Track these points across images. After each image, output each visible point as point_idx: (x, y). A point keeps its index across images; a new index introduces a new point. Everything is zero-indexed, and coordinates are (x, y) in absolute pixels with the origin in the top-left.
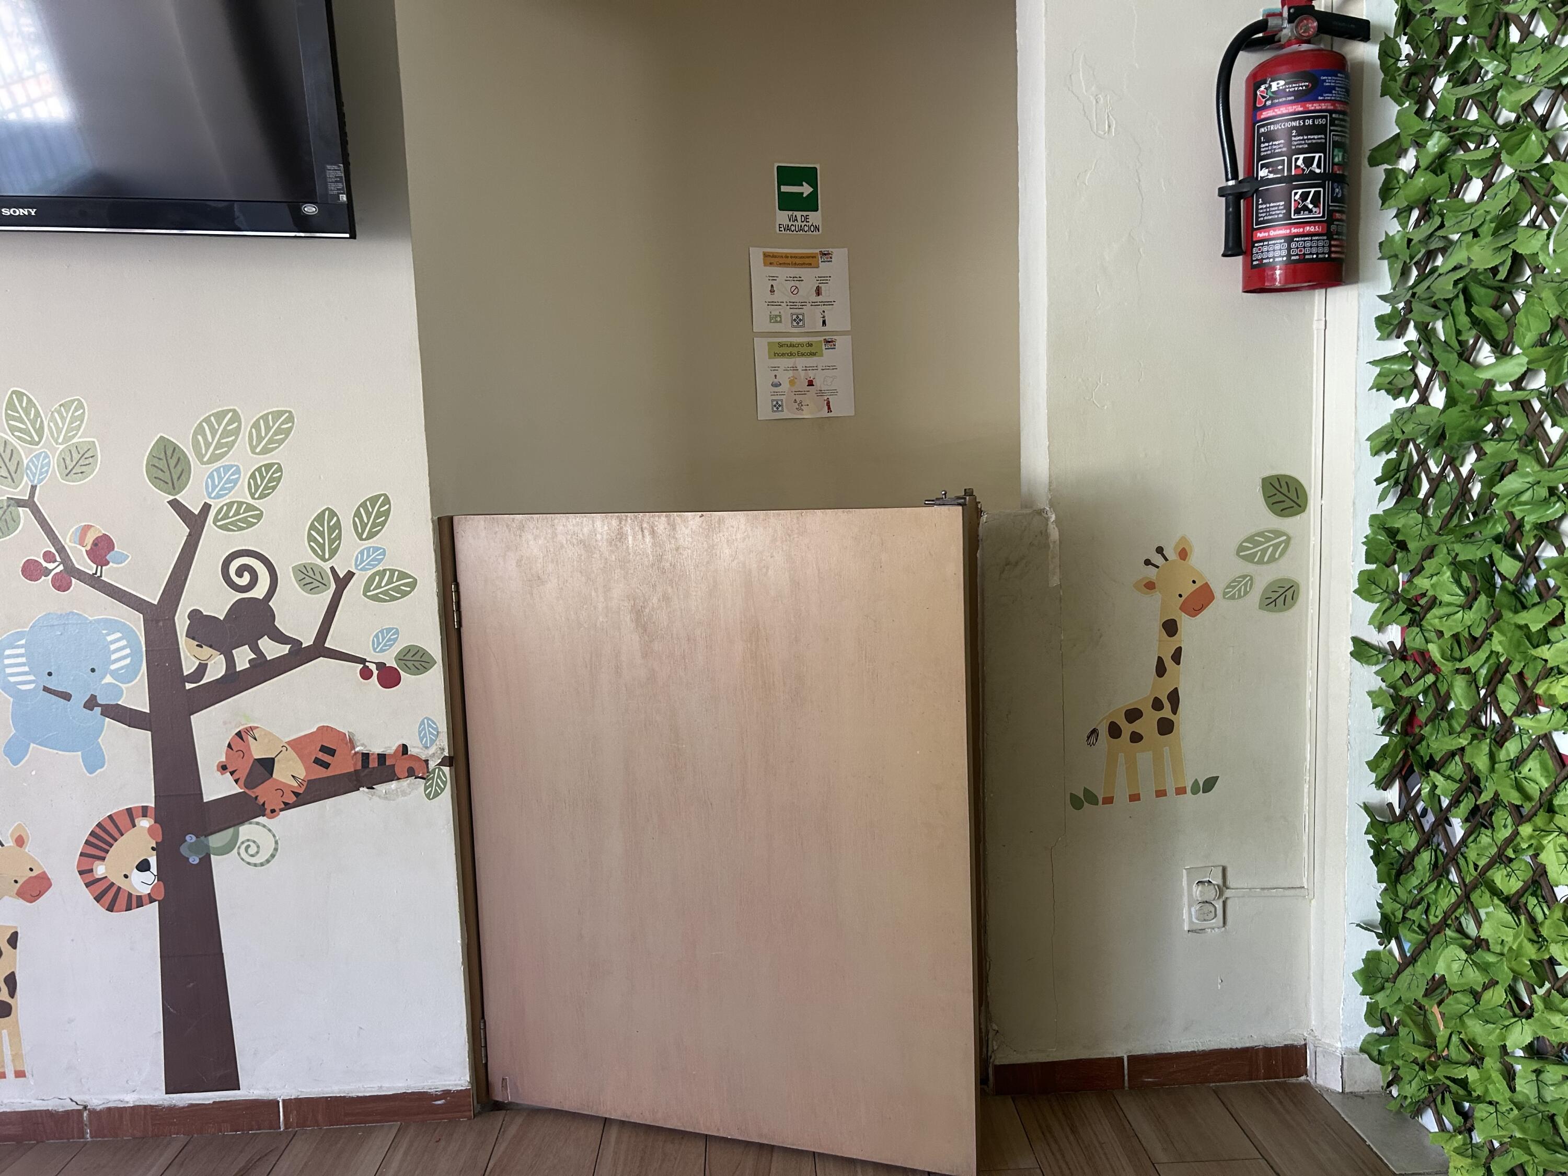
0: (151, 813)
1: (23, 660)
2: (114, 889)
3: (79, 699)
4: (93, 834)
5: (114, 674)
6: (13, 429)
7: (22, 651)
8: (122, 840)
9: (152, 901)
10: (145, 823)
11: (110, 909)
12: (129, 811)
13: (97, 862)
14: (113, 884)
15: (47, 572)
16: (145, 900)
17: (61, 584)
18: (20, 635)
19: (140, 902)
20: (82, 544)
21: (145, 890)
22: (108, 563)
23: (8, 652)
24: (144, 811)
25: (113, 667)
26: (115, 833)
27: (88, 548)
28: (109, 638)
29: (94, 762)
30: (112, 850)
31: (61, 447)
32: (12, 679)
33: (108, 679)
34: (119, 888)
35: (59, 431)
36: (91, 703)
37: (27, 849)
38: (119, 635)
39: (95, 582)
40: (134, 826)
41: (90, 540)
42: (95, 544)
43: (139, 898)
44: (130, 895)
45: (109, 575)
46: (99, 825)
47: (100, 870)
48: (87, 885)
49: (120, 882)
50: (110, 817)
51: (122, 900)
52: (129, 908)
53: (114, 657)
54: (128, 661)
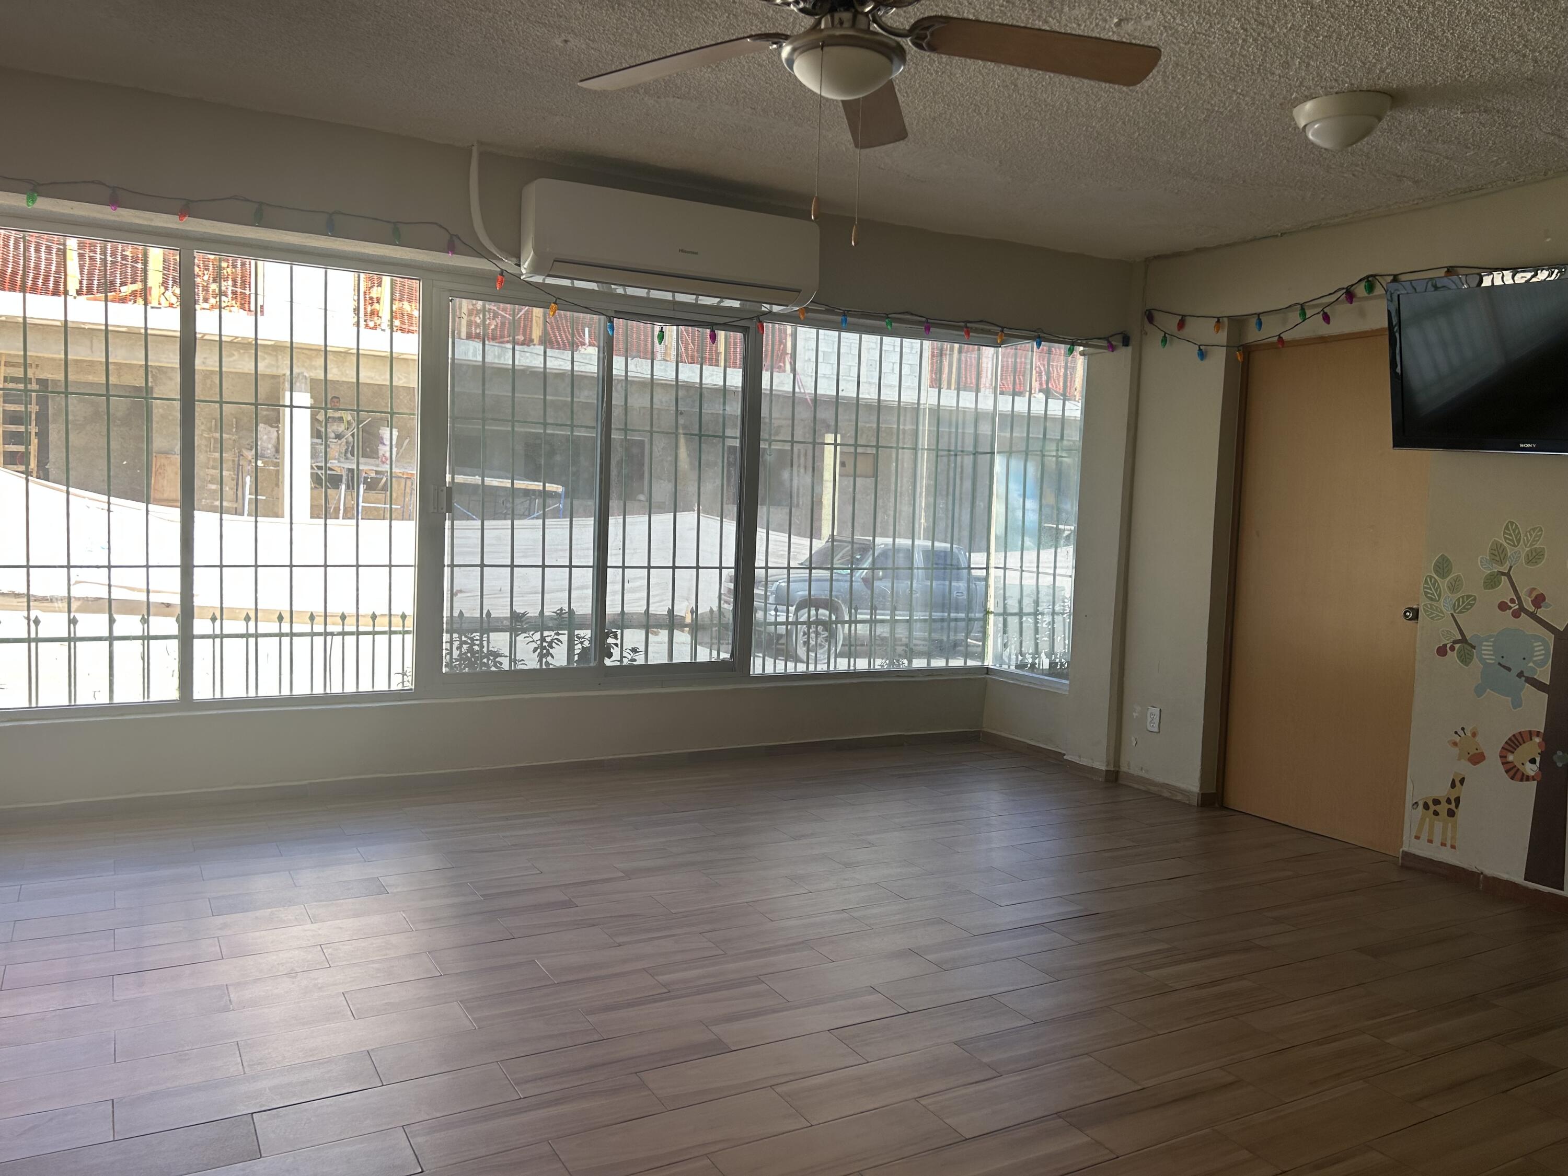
0: (1541, 735)
1: (1491, 648)
2: (1516, 769)
3: (1515, 672)
4: (1510, 739)
5: (1534, 662)
6: (1506, 538)
7: (1491, 644)
8: (1524, 745)
9: (1534, 780)
10: (1537, 740)
11: (1512, 778)
12: (1530, 732)
13: (1510, 754)
14: (1515, 766)
15: (1511, 608)
16: (1531, 778)
17: (1516, 615)
18: (1491, 637)
19: (1528, 779)
20: (1530, 596)
21: (1532, 774)
22: (1540, 607)
23: (1485, 643)
24: (1538, 734)
25: (1535, 659)
26: (1521, 742)
27: (1533, 598)
28: (1535, 644)
29: (1517, 704)
30: (1518, 749)
31: (1527, 549)
32: (1484, 657)
33: (1531, 664)
34: (1518, 769)
35: (1528, 541)
36: (1520, 675)
37: (1478, 739)
38: (1540, 643)
39: (1533, 616)
40: (1531, 739)
41: (1534, 594)
42: (1536, 597)
43: (1528, 777)
44: (1523, 774)
45: (1540, 613)
46: (1514, 735)
47: (1511, 758)
48: (1503, 764)
49: (1519, 766)
50: (1520, 733)
51: (1519, 776)
52: (1521, 780)
53: (1535, 654)
54: (1542, 657)
